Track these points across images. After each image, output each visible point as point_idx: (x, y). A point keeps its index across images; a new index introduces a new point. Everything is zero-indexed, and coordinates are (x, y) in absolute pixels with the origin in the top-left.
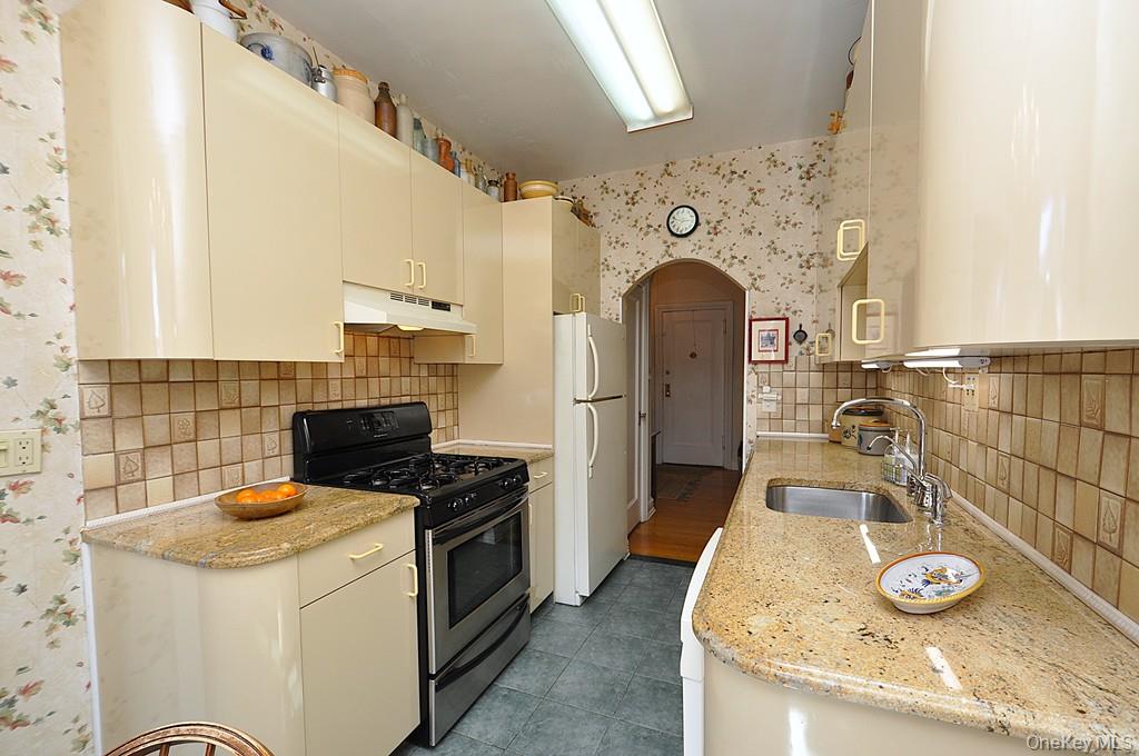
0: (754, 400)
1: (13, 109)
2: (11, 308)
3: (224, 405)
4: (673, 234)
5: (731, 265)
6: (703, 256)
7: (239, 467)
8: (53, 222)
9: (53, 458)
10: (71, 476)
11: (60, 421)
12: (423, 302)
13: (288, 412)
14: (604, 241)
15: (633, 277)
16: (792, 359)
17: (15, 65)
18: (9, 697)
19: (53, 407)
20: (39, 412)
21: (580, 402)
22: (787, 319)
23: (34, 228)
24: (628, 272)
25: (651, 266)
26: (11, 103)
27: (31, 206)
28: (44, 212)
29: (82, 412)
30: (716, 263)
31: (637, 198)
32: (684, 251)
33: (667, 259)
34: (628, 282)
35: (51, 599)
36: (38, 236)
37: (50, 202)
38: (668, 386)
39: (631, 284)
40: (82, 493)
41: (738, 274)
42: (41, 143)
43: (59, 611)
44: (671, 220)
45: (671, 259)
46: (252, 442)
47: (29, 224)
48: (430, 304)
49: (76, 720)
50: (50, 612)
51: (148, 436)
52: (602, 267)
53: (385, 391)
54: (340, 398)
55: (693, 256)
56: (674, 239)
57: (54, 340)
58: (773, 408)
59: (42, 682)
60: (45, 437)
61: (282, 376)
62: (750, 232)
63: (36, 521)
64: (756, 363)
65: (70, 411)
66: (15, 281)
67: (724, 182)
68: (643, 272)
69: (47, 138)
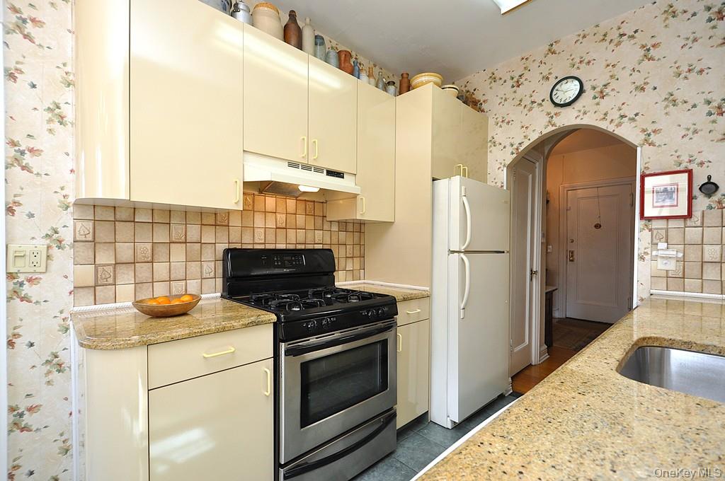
0: (647, 257)
1: (41, 50)
2: (33, 170)
3: (174, 240)
4: (556, 105)
5: (619, 125)
6: (587, 120)
7: (184, 282)
8: (62, 118)
9: (54, 265)
10: (66, 277)
11: (60, 242)
12: (318, 170)
13: (221, 247)
14: (491, 122)
15: (517, 149)
16: (697, 214)
17: (44, 23)
18: (20, 411)
19: (56, 232)
20: (47, 235)
21: (453, 252)
22: (690, 172)
23: (50, 121)
24: (512, 145)
25: (534, 136)
26: (40, 46)
27: (49, 108)
28: (57, 111)
29: (75, 237)
30: (603, 125)
31: (521, 80)
32: (568, 118)
33: (551, 129)
34: (512, 153)
35: (49, 353)
36: (52, 126)
37: (61, 105)
38: (572, 252)
39: (515, 155)
40: (72, 289)
41: (628, 132)
42: (57, 69)
43: (54, 362)
44: (554, 92)
45: (554, 128)
46: (194, 267)
47: (47, 119)
48: (325, 172)
49: (62, 435)
50: (48, 362)
51: (118, 256)
52: (489, 144)
53: (301, 239)
54: (263, 241)
55: (578, 122)
56: (558, 110)
57: (59, 190)
58: (672, 266)
59: (41, 405)
60: (50, 251)
61: (218, 223)
62: (643, 89)
63: (42, 303)
64: (650, 219)
65: (67, 236)
66: (37, 153)
67: (612, 46)
68: (527, 143)
69: (61, 66)
